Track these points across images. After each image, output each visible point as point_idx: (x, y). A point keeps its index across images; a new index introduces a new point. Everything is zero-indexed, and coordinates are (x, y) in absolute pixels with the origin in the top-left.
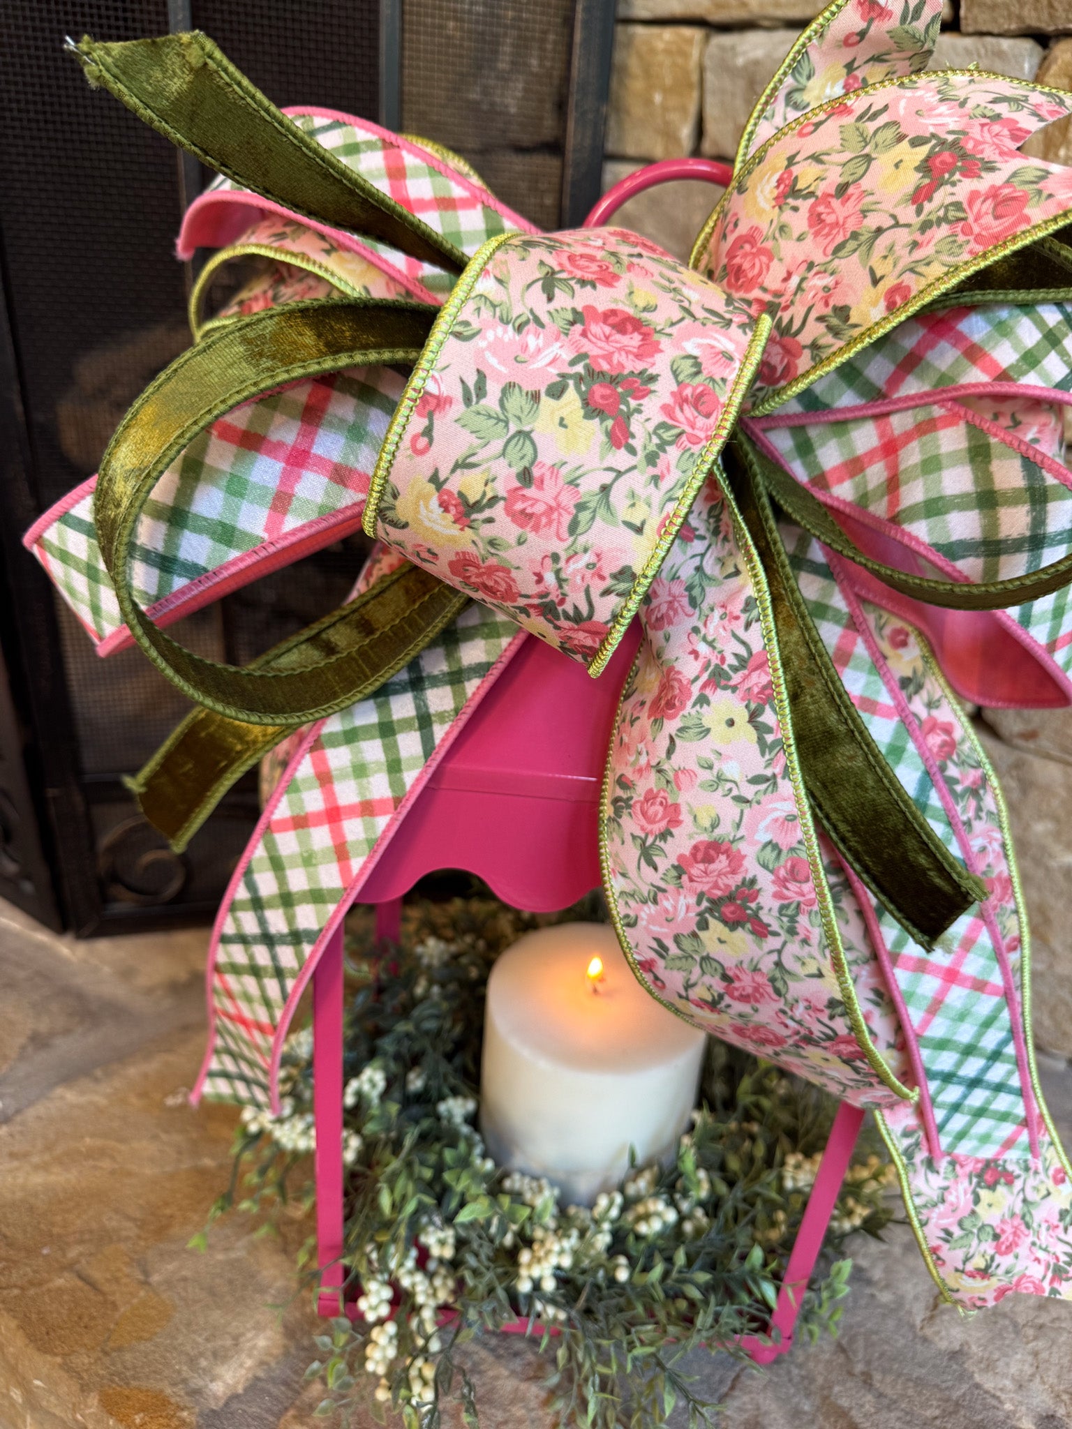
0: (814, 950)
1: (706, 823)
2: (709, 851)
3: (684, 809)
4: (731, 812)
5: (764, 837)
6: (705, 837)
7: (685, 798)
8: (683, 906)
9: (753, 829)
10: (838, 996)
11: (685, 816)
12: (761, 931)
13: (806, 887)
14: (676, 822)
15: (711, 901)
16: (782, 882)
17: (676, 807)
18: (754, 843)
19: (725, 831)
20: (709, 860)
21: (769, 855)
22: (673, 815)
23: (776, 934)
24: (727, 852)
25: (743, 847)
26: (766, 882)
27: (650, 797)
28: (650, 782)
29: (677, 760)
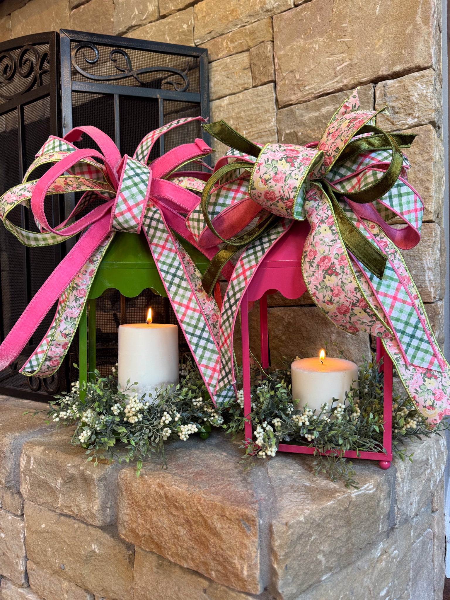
0: (349, 276)
1: (322, 252)
2: (323, 259)
3: (317, 251)
4: (327, 248)
5: (335, 252)
6: (323, 256)
7: (317, 249)
8: (320, 274)
9: (332, 252)
10: (357, 286)
11: (318, 252)
12: (337, 274)
13: (345, 261)
14: (316, 254)
15: (326, 271)
16: (340, 261)
17: (316, 251)
18: (332, 254)
19: (327, 253)
20: (324, 261)
21: (337, 256)
22: (315, 253)
23: (340, 274)
24: (327, 258)
25: (330, 256)
26: (336, 262)
27: (311, 251)
28: (310, 247)
29: (315, 241)
